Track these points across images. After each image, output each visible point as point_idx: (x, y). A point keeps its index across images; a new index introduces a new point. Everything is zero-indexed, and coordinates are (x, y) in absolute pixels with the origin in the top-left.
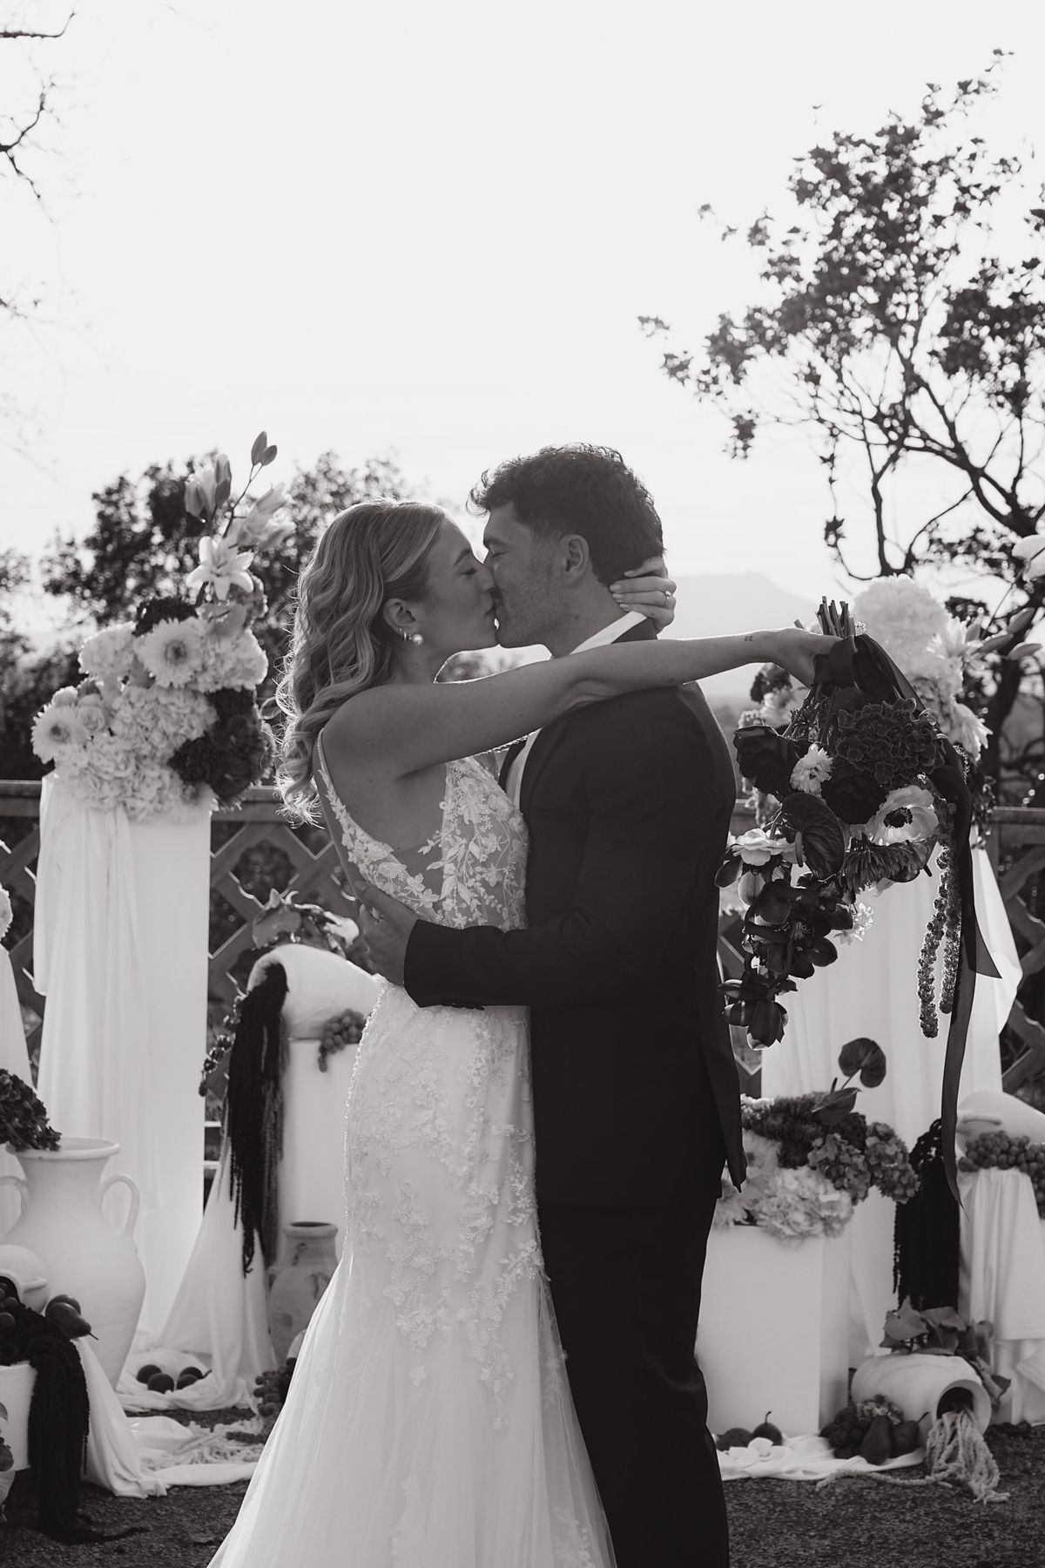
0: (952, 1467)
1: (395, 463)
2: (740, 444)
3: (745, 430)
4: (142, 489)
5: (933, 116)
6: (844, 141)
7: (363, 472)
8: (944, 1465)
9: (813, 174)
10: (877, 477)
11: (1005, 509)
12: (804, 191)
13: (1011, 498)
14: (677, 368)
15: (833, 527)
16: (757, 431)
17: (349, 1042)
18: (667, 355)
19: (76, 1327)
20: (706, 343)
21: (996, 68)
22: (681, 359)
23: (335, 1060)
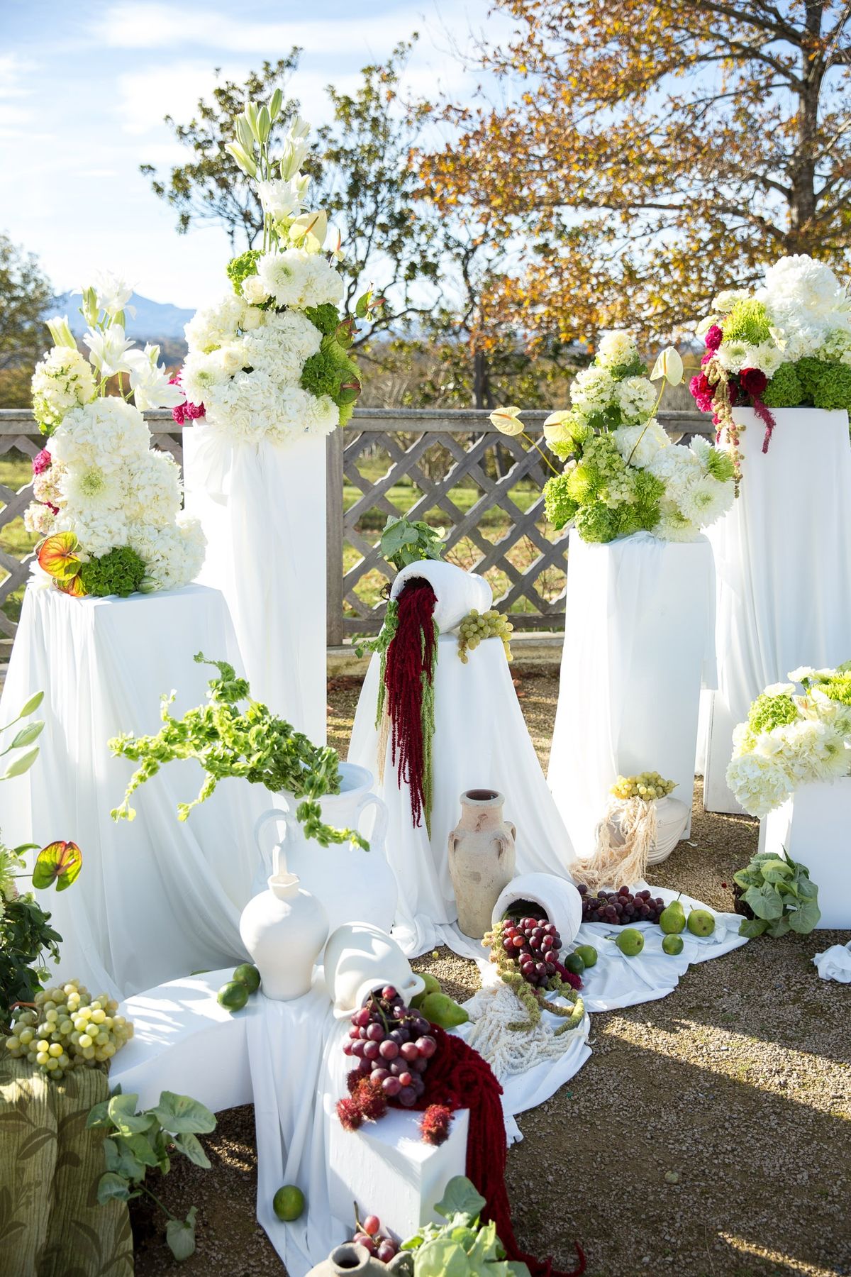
1: (6, 236)
2: (183, 227)
3: (185, 220)
5: (270, 74)
6: (233, 88)
9: (213, 103)
10: (250, 240)
12: (207, 112)
16: (191, 221)
17: (482, 638)
18: (155, 184)
19: (458, 1017)
20: (171, 180)
21: (295, 57)
22: (161, 185)
23: (470, 653)
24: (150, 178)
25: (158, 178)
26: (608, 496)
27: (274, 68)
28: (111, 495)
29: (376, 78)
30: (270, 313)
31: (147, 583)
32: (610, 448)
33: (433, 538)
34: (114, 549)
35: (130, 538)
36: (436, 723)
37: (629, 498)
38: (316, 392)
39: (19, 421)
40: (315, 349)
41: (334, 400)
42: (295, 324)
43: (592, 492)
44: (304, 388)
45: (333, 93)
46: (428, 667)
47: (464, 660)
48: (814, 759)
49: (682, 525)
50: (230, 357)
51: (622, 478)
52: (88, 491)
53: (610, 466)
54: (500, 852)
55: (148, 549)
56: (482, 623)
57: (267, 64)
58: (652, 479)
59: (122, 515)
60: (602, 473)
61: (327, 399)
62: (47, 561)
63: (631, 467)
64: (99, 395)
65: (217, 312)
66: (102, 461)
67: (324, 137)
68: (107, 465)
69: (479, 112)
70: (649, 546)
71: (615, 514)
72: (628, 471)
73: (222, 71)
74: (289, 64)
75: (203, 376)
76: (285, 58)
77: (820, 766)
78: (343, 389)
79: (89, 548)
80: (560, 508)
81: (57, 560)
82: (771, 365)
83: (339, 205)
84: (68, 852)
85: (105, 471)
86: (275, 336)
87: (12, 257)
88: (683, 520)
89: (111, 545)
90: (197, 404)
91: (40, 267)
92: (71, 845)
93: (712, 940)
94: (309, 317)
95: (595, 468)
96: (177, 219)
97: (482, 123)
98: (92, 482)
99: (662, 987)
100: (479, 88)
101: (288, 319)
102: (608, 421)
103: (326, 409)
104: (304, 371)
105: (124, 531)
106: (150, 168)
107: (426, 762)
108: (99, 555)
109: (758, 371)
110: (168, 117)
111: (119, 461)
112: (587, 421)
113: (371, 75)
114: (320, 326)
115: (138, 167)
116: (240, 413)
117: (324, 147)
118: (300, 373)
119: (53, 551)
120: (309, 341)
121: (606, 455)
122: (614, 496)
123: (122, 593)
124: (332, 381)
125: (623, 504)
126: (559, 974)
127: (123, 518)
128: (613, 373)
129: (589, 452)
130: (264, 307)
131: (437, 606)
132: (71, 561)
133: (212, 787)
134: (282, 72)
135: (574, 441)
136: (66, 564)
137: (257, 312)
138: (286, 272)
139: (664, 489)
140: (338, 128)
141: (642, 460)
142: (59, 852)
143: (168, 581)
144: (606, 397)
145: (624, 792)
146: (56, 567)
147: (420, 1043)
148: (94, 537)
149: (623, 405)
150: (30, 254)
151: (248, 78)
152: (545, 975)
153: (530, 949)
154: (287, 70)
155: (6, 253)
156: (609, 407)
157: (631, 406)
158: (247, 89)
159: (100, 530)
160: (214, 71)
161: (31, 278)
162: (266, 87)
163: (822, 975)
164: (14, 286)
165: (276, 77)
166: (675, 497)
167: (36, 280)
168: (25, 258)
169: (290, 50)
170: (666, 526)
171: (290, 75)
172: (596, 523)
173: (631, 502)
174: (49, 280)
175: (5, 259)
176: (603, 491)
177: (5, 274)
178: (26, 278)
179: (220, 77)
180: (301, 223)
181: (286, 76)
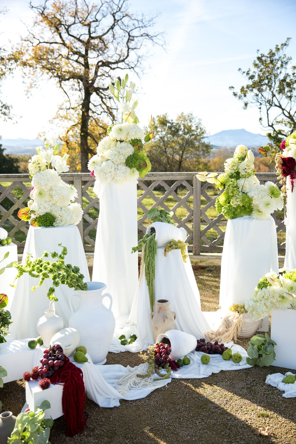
1: (192, 113)
2: (245, 107)
3: (246, 104)
4: (157, 119)
5: (278, 49)
6: (263, 55)
7: (187, 115)
9: (257, 62)
10: (268, 110)
11: (288, 115)
12: (256, 65)
13: (289, 113)
14: (235, 95)
15: (260, 119)
16: (248, 105)
17: (173, 249)
18: (234, 93)
19: (83, 360)
20: (240, 90)
21: (288, 41)
22: (236, 93)
23: (167, 253)
24: (232, 91)
25: (235, 91)
26: (233, 203)
27: (279, 47)
28: (47, 198)
30: (119, 143)
31: (54, 224)
32: (235, 185)
34: (46, 213)
35: (51, 210)
38: (131, 167)
40: (131, 153)
41: (138, 169)
42: (125, 146)
43: (228, 201)
44: (127, 166)
47: (165, 255)
48: (274, 301)
49: (260, 214)
50: (102, 156)
51: (239, 197)
52: (40, 196)
53: (232, 192)
54: (164, 321)
55: (55, 213)
56: (172, 243)
57: (277, 46)
58: (248, 197)
59: (50, 203)
60: (230, 194)
61: (135, 169)
62: (21, 215)
63: (243, 193)
64: (47, 169)
66: (43, 187)
70: (247, 221)
71: (236, 209)
72: (241, 194)
73: (260, 51)
74: (285, 45)
75: (94, 162)
76: (284, 42)
77: (277, 304)
78: (140, 166)
79: (39, 213)
81: (24, 215)
84: (4, 297)
85: (45, 190)
86: (117, 150)
87: (193, 121)
88: (260, 212)
89: (46, 212)
92: (6, 295)
93: (238, 364)
94: (131, 144)
95: (227, 193)
96: (243, 104)
98: (40, 194)
99: (203, 375)
101: (123, 144)
102: (236, 176)
103: (133, 172)
104: (127, 160)
105: (50, 208)
106: (232, 87)
108: (41, 215)
109: (292, 158)
110: (240, 69)
111: (49, 188)
112: (228, 176)
114: (133, 146)
116: (102, 174)
118: (125, 161)
119: (23, 213)
120: (130, 150)
121: (232, 188)
122: (234, 203)
123: (47, 226)
124: (135, 163)
125: (239, 205)
126: (168, 364)
127: (51, 204)
128: (239, 159)
129: (227, 187)
130: (115, 141)
132: (28, 216)
133: (42, 282)
134: (283, 48)
136: (27, 217)
137: (114, 143)
138: (120, 130)
139: (252, 200)
141: (246, 190)
142: (2, 297)
143: (62, 224)
144: (235, 168)
145: (232, 309)
146: (23, 217)
147: (56, 362)
148: (40, 209)
149: (240, 171)
150: (199, 119)
151: (268, 52)
152: (163, 362)
153: (160, 353)
154: (285, 47)
155: (191, 119)
156: (236, 171)
157: (243, 171)
158: (269, 56)
159: (42, 207)
160: (257, 51)
161: (199, 128)
162: (276, 54)
163: (266, 382)
164: (193, 131)
165: (280, 50)
166: (256, 204)
167: (200, 128)
168: (197, 121)
169: (286, 39)
170: (254, 214)
171: (286, 49)
172: (227, 212)
173: (241, 205)
174: (205, 128)
175: (191, 121)
176: (232, 200)
177: (190, 127)
178: (197, 127)
179: (259, 53)
180: (126, 114)
181: (284, 49)
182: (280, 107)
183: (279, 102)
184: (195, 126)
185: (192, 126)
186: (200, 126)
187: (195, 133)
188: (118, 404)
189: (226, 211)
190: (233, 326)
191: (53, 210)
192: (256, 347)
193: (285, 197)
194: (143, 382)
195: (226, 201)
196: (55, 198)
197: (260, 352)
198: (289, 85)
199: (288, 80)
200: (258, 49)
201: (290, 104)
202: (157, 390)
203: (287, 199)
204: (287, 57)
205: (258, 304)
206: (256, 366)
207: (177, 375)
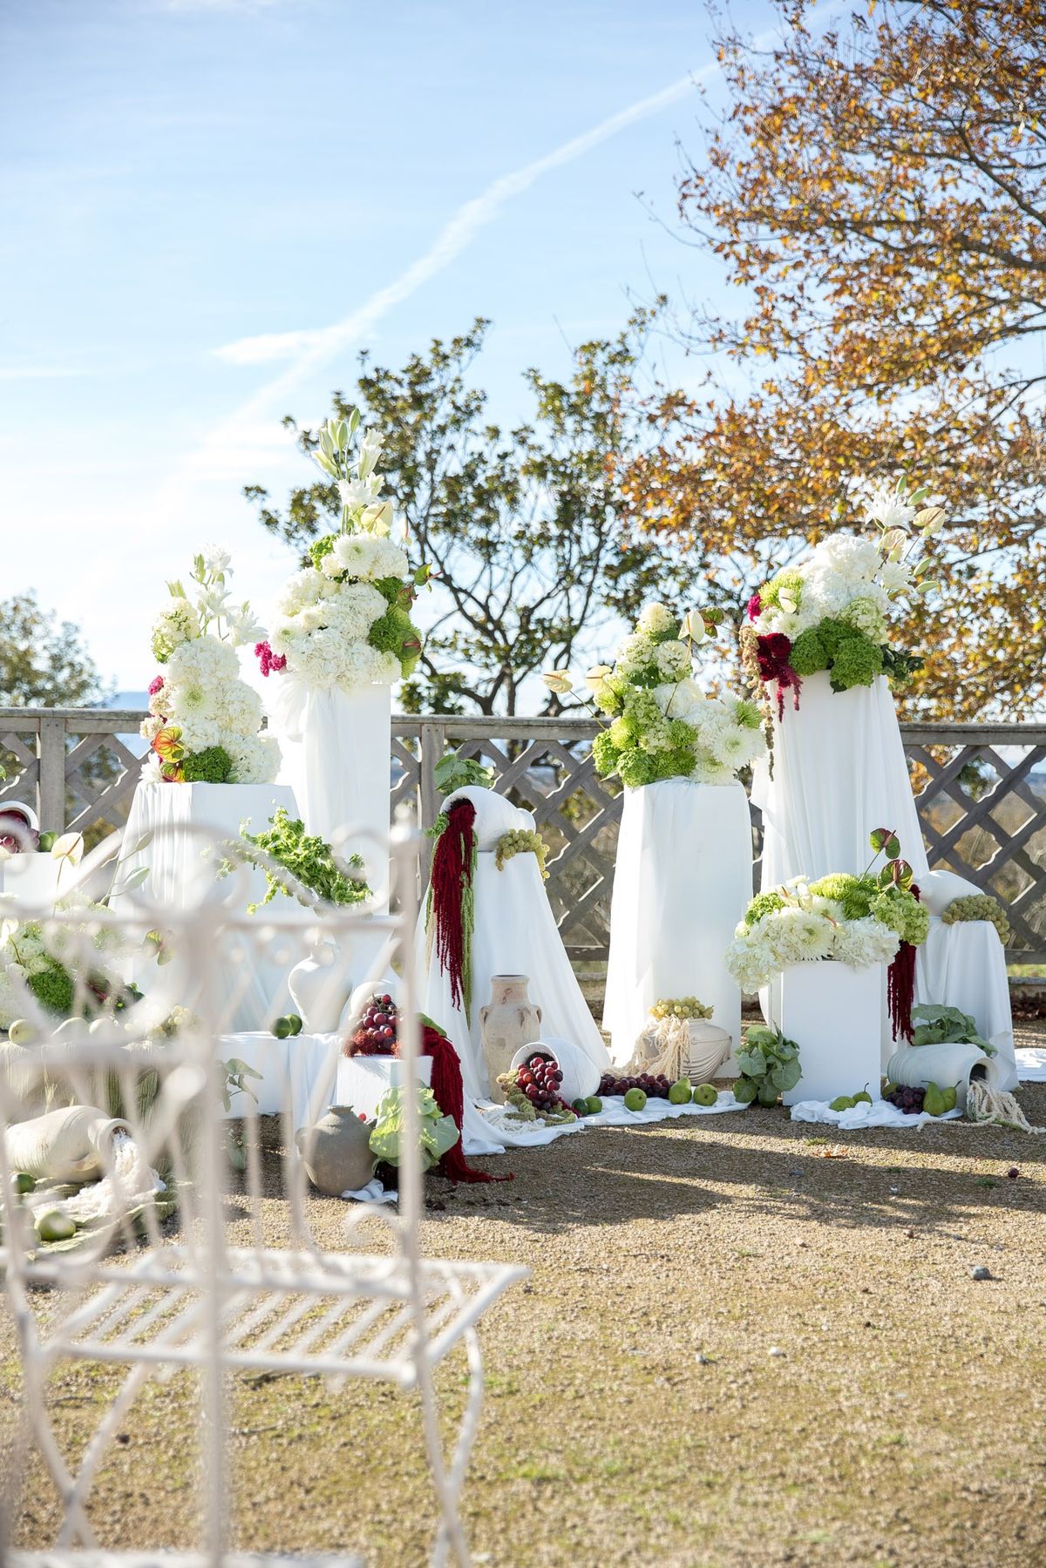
0: (994, 1115)
1: (32, 597)
5: (441, 358)
6: (387, 376)
7: (12, 605)
8: (986, 1114)
9: (356, 397)
11: (480, 615)
12: (345, 410)
13: (485, 608)
14: (270, 521)
17: (517, 851)
18: (264, 512)
20: (289, 506)
21: (479, 331)
22: (274, 515)
23: (509, 863)
24: (258, 504)
25: (270, 505)
26: (647, 742)
27: (446, 348)
28: (208, 707)
29: (601, 357)
30: (345, 584)
31: (232, 775)
32: (648, 701)
33: (482, 775)
34: (209, 748)
35: (221, 742)
36: (475, 923)
37: (668, 746)
38: (381, 648)
39: (109, 720)
40: (382, 613)
41: (397, 655)
42: (365, 593)
43: (633, 739)
44: (371, 645)
45: (536, 379)
46: (467, 869)
47: (500, 868)
48: (795, 939)
49: (715, 768)
50: (308, 617)
51: (660, 727)
52: (191, 702)
53: (647, 716)
54: (522, 1020)
55: (233, 748)
56: (516, 837)
57: (438, 343)
58: (686, 728)
59: (215, 724)
60: (641, 721)
61: (392, 655)
62: (160, 746)
63: (671, 719)
65: (300, 585)
66: (202, 681)
67: (523, 442)
68: (206, 683)
69: (710, 405)
70: (684, 787)
71: (655, 759)
72: (665, 720)
73: (371, 355)
74: (469, 343)
75: (286, 632)
76: (464, 333)
77: (800, 947)
78: (405, 647)
79: (189, 745)
80: (606, 756)
81: (167, 746)
82: (795, 630)
83: (544, 539)
85: (205, 688)
86: (347, 601)
87: (37, 630)
88: (716, 764)
89: (207, 745)
90: (280, 655)
91: (80, 644)
94: (377, 588)
95: (633, 718)
97: (718, 419)
98: (194, 696)
100: (709, 374)
101: (358, 588)
102: (649, 679)
103: (390, 662)
104: (371, 630)
105: (217, 736)
106: (259, 490)
107: (466, 955)
108: (197, 752)
109: (783, 636)
110: (289, 419)
111: (215, 682)
112: (628, 679)
113: (594, 355)
114: (387, 595)
115: (241, 489)
116: (314, 661)
117: (520, 457)
118: (367, 633)
119: (164, 739)
120: (377, 606)
121: (643, 706)
122: (653, 742)
123: (211, 779)
124: (395, 638)
125: (661, 751)
126: (561, 1105)
128: (653, 639)
129: (629, 704)
130: (339, 580)
131: (477, 818)
133: (274, 892)
134: (459, 354)
135: (616, 695)
136: (173, 751)
137: (334, 584)
138: (357, 550)
139: (697, 735)
140: (542, 431)
141: (679, 711)
143: (250, 776)
144: (645, 658)
145: (660, 1010)
148: (194, 738)
149: (660, 664)
150: (65, 625)
151: (407, 362)
152: (547, 1101)
153: (536, 1082)
154: (466, 352)
155: (28, 625)
156: (648, 666)
157: (667, 666)
158: (406, 378)
159: (199, 732)
160: (360, 355)
161: (65, 661)
162: (434, 376)
163: (793, 1117)
164: (38, 674)
165: (450, 361)
166: (707, 743)
167: (71, 665)
168: (58, 631)
169: (472, 324)
170: (701, 770)
171: (471, 358)
172: (634, 766)
173: (668, 748)
174: (92, 664)
175: (26, 632)
176: (643, 738)
177: (25, 656)
178: (57, 662)
179: (367, 362)
180: (371, 512)
181: (465, 359)
182: (447, 580)
183: (441, 564)
184: (46, 654)
185: (35, 655)
186: (70, 656)
187: (49, 686)
188: (501, 1150)
189: (631, 764)
190: (671, 1047)
191: (228, 740)
192: (758, 1050)
193: (770, 730)
194: (525, 1125)
195: (631, 738)
196: (231, 708)
197: (771, 1060)
198: (483, 497)
199: (481, 479)
200: (364, 350)
201: (487, 572)
202: (563, 1136)
203: (774, 735)
204: (467, 389)
205: (757, 950)
206: (756, 1103)
207: (592, 1120)
